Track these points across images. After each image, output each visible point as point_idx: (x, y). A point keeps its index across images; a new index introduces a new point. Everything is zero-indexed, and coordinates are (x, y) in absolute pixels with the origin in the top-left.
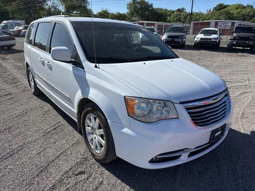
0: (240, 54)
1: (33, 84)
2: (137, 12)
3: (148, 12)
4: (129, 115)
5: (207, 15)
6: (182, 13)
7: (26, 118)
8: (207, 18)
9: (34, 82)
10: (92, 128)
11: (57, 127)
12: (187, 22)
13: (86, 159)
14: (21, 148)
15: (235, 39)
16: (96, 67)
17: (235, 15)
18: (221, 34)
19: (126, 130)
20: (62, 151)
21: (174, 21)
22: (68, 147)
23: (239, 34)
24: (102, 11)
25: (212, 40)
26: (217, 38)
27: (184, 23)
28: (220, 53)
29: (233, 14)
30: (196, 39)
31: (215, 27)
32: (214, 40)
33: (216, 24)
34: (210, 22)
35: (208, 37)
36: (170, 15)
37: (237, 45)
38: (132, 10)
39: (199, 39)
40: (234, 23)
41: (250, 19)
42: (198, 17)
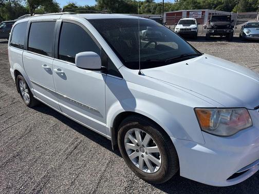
0: (219, 42)
1: (26, 95)
2: (107, 4)
3: (117, 4)
4: (202, 130)
5: (175, 5)
6: (151, 4)
7: (33, 138)
8: (176, 8)
9: (30, 93)
10: (138, 145)
11: (78, 145)
12: (156, 12)
13: (133, 181)
14: (47, 179)
15: (212, 28)
16: (140, 73)
17: (202, 4)
18: (198, 24)
19: (198, 147)
20: (99, 175)
21: (144, 12)
22: (103, 169)
23: (215, 22)
24: (69, 5)
25: (192, 30)
26: (196, 28)
27: (153, 13)
28: (201, 43)
29: (199, 3)
30: (176, 30)
31: (187, 17)
32: (193, 30)
33: (188, 13)
34: (182, 12)
35: (188, 27)
36: (140, 7)
37: (215, 34)
38: (102, 2)
39: (179, 30)
40: (204, 12)
41: (215, 8)
42: (167, 7)
